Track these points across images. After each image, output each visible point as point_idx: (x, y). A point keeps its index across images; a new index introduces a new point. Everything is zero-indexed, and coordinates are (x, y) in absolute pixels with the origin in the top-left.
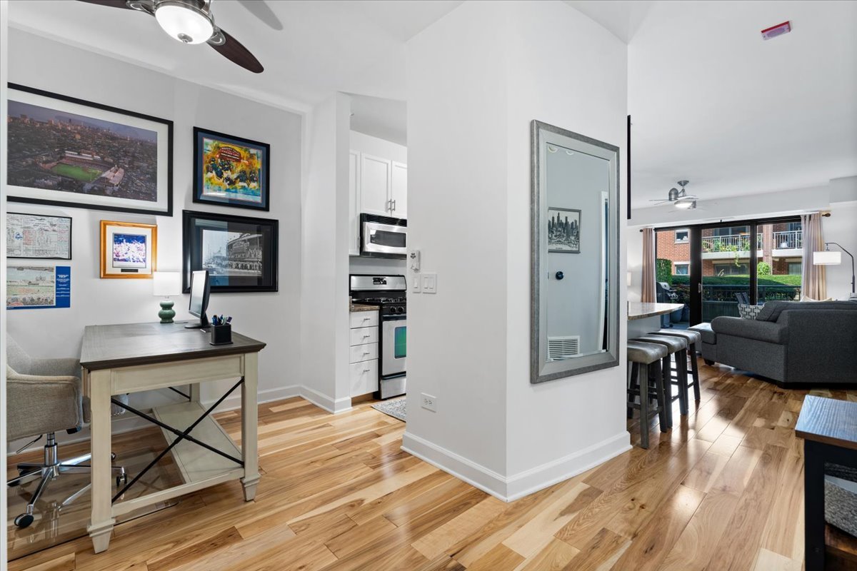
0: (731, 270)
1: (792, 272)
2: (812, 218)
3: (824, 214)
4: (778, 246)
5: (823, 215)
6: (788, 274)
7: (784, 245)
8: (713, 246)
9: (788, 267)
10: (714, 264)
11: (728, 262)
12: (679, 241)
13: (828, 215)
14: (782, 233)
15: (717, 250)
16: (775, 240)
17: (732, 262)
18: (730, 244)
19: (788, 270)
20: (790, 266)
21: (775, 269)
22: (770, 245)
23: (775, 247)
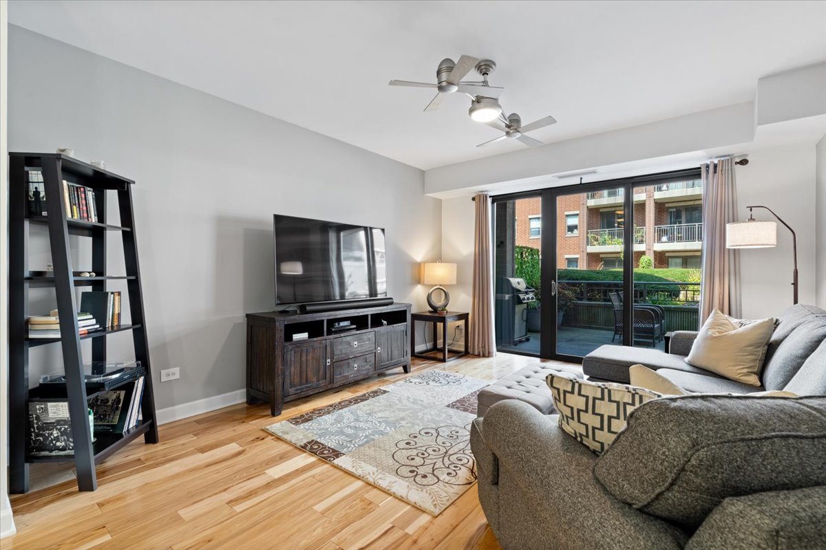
0: (617, 264)
1: (671, 266)
2: (719, 169)
3: (738, 160)
4: (659, 240)
5: (737, 163)
6: (668, 268)
7: (664, 239)
8: (601, 239)
9: (668, 262)
10: (602, 258)
11: (614, 255)
12: (569, 234)
13: (744, 162)
14: (663, 227)
15: (604, 243)
16: (656, 234)
17: (618, 255)
18: (616, 237)
19: (668, 264)
20: (670, 260)
21: (657, 263)
22: (652, 238)
23: (656, 240)
